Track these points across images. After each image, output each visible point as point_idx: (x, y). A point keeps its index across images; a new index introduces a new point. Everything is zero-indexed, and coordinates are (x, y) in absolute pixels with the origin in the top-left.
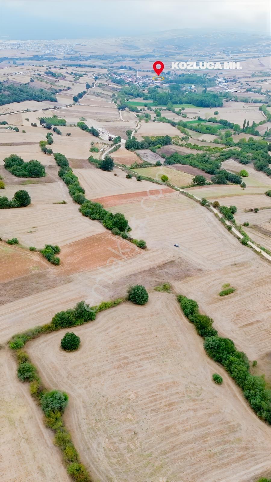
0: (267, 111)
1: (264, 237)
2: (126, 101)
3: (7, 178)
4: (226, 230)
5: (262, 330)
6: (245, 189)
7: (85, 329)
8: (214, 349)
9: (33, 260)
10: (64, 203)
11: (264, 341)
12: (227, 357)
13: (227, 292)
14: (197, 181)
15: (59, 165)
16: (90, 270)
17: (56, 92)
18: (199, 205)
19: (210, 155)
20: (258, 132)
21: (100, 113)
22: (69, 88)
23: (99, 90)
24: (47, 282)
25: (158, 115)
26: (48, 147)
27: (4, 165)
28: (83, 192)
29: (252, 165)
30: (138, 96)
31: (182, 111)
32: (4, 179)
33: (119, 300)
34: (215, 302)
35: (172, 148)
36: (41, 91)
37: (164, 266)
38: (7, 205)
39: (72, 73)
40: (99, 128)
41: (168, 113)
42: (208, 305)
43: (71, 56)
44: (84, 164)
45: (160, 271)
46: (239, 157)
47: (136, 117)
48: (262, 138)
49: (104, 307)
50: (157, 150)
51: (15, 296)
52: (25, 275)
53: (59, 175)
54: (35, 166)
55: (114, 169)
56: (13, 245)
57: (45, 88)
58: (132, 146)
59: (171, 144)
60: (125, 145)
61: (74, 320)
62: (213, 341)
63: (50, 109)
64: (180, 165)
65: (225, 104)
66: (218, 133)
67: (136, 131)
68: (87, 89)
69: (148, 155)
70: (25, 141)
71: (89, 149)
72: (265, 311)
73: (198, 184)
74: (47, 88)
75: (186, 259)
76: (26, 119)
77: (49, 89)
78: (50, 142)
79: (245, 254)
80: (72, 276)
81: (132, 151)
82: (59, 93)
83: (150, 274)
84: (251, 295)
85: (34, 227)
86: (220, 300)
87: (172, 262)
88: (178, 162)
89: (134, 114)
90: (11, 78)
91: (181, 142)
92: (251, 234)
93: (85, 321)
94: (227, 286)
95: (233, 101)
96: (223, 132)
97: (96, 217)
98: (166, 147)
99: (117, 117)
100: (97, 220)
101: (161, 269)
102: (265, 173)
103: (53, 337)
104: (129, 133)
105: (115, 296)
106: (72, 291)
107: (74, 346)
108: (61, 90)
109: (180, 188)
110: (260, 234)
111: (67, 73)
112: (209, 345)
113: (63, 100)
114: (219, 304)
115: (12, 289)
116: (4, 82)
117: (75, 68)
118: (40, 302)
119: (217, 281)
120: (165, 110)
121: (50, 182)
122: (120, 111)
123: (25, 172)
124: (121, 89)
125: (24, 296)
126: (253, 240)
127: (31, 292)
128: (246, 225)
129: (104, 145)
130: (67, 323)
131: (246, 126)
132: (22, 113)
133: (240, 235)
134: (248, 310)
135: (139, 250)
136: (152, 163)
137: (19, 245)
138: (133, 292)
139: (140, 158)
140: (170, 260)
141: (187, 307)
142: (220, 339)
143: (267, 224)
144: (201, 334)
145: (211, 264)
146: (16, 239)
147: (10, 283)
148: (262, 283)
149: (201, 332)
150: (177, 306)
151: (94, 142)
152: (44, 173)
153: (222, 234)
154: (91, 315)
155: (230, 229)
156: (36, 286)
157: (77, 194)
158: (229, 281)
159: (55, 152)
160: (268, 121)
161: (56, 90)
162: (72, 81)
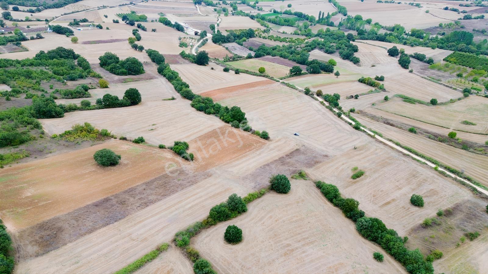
0: (337, 2)
1: (372, 121)
3: (107, 76)
4: (336, 117)
5: (400, 208)
6: (338, 77)
7: (241, 221)
8: (368, 229)
9: (165, 157)
10: (173, 99)
11: (405, 218)
12: (382, 236)
13: (358, 175)
14: (294, 72)
15: (154, 62)
16: (224, 164)
18: (303, 95)
19: (296, 46)
20: (333, 23)
21: (178, 8)
24: (188, 178)
25: (235, 9)
26: (136, 43)
27: (100, 64)
28: (187, 86)
29: (337, 53)
31: (257, 4)
32: (104, 77)
33: (263, 190)
34: (350, 186)
35: (257, 40)
37: (291, 155)
38: (118, 104)
40: (181, 23)
41: (243, 6)
42: (345, 189)
44: (177, 59)
46: (324, 47)
47: (213, 11)
48: (337, 28)
49: (251, 198)
50: (244, 43)
51: (162, 194)
52: (164, 173)
53: (158, 71)
54: (134, 63)
55: (210, 63)
56: (141, 144)
58: (219, 39)
59: (255, 37)
60: (212, 40)
61: (230, 213)
62: (366, 222)
63: (126, 4)
64: (270, 57)
66: (296, 25)
67: (218, 25)
69: (235, 48)
70: (112, 38)
71: (178, 44)
72: (396, 190)
73: (295, 74)
75: (309, 147)
76: (104, 16)
78: (139, 39)
79: (360, 139)
80: (212, 170)
81: (219, 45)
83: (282, 164)
84: (380, 176)
85: (154, 125)
86: (353, 182)
87: (297, 150)
88: (268, 54)
89: (211, 8)
91: (263, 35)
92: (361, 120)
93: (238, 214)
94: (355, 169)
96: (301, 24)
97: (211, 112)
98: (251, 39)
99: (195, 11)
100: (213, 114)
101: (290, 158)
102: (351, 61)
103: (213, 231)
104: (213, 28)
105: (258, 187)
106: (215, 184)
107: (239, 238)
109: (279, 79)
110: (367, 119)
112: (362, 226)
114: (354, 187)
115: (157, 188)
118: (189, 198)
119: (345, 165)
120: (240, 4)
121: (151, 79)
122: (197, 6)
123: (124, 70)
125: (171, 194)
126: (363, 124)
127: (177, 189)
128: (352, 111)
129: (191, 39)
130: (223, 216)
131: (321, 17)
132: (98, 9)
133: (350, 121)
134: (381, 190)
135: (263, 140)
136: (243, 55)
137: (146, 143)
138: (276, 181)
139: (230, 51)
140: (295, 149)
141: (330, 192)
142: (371, 219)
143: (370, 109)
144: (350, 216)
145: (333, 149)
146: (142, 137)
147: (152, 182)
148: (384, 164)
149: (350, 214)
150: (317, 191)
151: (181, 37)
152: (143, 69)
153: (333, 121)
154: (244, 207)
155: (339, 115)
156: (179, 183)
157: (184, 89)
158: (355, 164)
159: (146, 48)
160: (340, 12)
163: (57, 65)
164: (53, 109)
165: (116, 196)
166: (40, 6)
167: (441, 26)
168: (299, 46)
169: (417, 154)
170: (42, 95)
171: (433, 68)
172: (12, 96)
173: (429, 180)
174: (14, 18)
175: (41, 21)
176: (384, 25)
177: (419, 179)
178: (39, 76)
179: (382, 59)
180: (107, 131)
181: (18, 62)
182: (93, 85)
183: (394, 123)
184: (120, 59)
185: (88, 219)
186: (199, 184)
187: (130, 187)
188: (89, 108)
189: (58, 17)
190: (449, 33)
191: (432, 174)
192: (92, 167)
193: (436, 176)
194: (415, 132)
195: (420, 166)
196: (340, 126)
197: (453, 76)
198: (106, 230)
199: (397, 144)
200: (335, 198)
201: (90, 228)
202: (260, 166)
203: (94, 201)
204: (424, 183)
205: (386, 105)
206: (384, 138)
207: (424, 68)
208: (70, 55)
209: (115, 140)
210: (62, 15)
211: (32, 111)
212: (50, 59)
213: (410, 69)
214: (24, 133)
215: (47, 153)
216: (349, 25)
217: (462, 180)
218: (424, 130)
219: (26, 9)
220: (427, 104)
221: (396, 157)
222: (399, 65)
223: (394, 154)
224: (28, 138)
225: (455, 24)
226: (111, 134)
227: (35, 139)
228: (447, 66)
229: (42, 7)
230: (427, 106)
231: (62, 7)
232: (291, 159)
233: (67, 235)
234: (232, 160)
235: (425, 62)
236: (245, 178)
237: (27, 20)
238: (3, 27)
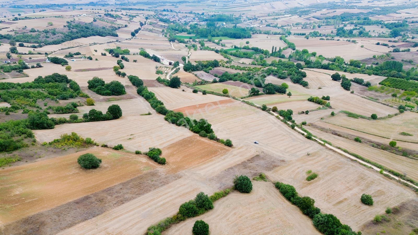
0: (286, 40)
1: (321, 132)
2: (174, 35)
3: (93, 96)
4: (290, 128)
5: (352, 206)
6: (291, 97)
7: (208, 217)
8: (324, 224)
9: (141, 161)
10: (150, 114)
11: (357, 215)
12: (337, 230)
14: (252, 93)
15: (134, 85)
16: (193, 167)
17: (116, 29)
18: (261, 111)
19: (254, 73)
20: (284, 56)
21: (156, 45)
22: (126, 26)
23: (151, 27)
24: (160, 179)
25: (203, 45)
26: (120, 70)
27: (88, 86)
28: (162, 104)
29: (289, 79)
30: (183, 31)
31: (220, 42)
32: (91, 97)
33: (228, 190)
34: (305, 186)
35: (221, 69)
36: (104, 28)
37: (252, 160)
38: (102, 118)
39: (127, 14)
40: (158, 56)
41: (209, 43)
42: (301, 189)
43: (121, 2)
44: (154, 83)
45: (251, 164)
46: (277, 74)
47: (185, 47)
48: (288, 60)
49: (217, 197)
50: (210, 71)
51: (137, 193)
52: (139, 175)
53: (137, 92)
54: (117, 86)
55: (181, 87)
56: (120, 151)
57: (106, 26)
58: (189, 68)
59: (219, 66)
60: (184, 68)
61: (197, 209)
62: (322, 217)
63: (113, 42)
64: (232, 81)
65: (253, 36)
66: (253, 57)
67: (189, 57)
68: (141, 26)
69: (203, 75)
70: (99, 67)
71: (155, 72)
72: (347, 191)
73: (253, 95)
74: (108, 26)
75: (268, 153)
76: (95, 50)
77: (110, 27)
78: (122, 67)
79: (312, 147)
80: (181, 172)
81: (190, 73)
82: (119, 30)
83: (244, 167)
84: (331, 178)
85: (132, 135)
86: (308, 184)
87: (257, 156)
88: (231, 79)
89: (183, 45)
90: (76, 19)
91: (226, 65)
92: (312, 131)
93: (206, 210)
94: (310, 172)
95: (258, 33)
96: (258, 56)
97: (182, 124)
98: (215, 68)
99: (170, 47)
100: (183, 126)
101: (251, 162)
102: (301, 84)
103: (182, 227)
104: (184, 59)
105: (223, 187)
106: (184, 185)
107: (206, 232)
108: (119, 28)
109: (240, 98)
110: (317, 130)
111: (122, 14)
112: (318, 222)
113: (123, 35)
114: (309, 188)
115: (132, 187)
116: (71, 21)
117: (128, 11)
118: (160, 196)
119: (300, 169)
120: (207, 41)
121: (131, 98)
122: (171, 43)
123: (108, 91)
124: (168, 26)
125: (145, 193)
126: (314, 135)
127: (150, 189)
128: (304, 124)
129: (166, 68)
130: (192, 213)
131: (274, 51)
132: (90, 45)
133: (303, 132)
134: (333, 190)
135: (227, 148)
136: (209, 81)
137: (124, 150)
138: (239, 182)
139: (198, 77)
140: (256, 155)
141: (287, 191)
142: (326, 215)
143: (319, 122)
144: (307, 213)
145: (289, 155)
146: (121, 145)
147: (128, 182)
148: (335, 168)
149: (307, 211)
150: (276, 192)
151: (158, 66)
152: (124, 91)
153: (288, 132)
154: (210, 204)
155: (293, 127)
156: (152, 183)
157: (159, 106)
158: (309, 168)
159: (128, 74)
160: (289, 47)
161: (115, 28)
162: (128, 21)
163: (52, 87)
164: (45, 122)
165: (95, 195)
166: (41, 43)
167: (374, 57)
168: (256, 73)
169: (363, 160)
170: (37, 111)
171: (371, 90)
172: (10, 111)
173: (376, 182)
174: (19, 52)
175: (42, 54)
176: (326, 57)
177: (366, 181)
178: (36, 96)
179: (327, 83)
180: (90, 139)
181: (19, 85)
182: (81, 103)
183: (341, 134)
184: (106, 83)
185: (68, 215)
186: (170, 184)
187: (108, 187)
188: (77, 121)
189: (56, 51)
190: (381, 63)
191: (378, 177)
192: (75, 170)
193: (382, 179)
194: (360, 142)
195: (367, 170)
196: (294, 136)
197: (389, 96)
198: (84, 225)
199: (345, 151)
200: (293, 197)
201: (70, 222)
202: (225, 169)
203: (76, 199)
204: (372, 184)
205: (333, 119)
206: (333, 146)
207: (363, 90)
208: (64, 79)
209: (98, 147)
210: (59, 50)
211: (27, 123)
212: (47, 83)
213: (351, 90)
214: (18, 141)
215: (37, 158)
216: (297, 57)
217: (406, 182)
218: (368, 140)
219: (30, 45)
220: (368, 119)
221: (344, 162)
222: (342, 88)
223: (343, 159)
224: (22, 145)
225: (387, 56)
226: (94, 142)
227: (27, 146)
228: (383, 89)
229: (43, 44)
230: (368, 120)
231: (60, 43)
232: (253, 163)
233: (49, 229)
234: (200, 164)
235: (364, 85)
236: (211, 180)
237: (30, 53)
238: (10, 58)
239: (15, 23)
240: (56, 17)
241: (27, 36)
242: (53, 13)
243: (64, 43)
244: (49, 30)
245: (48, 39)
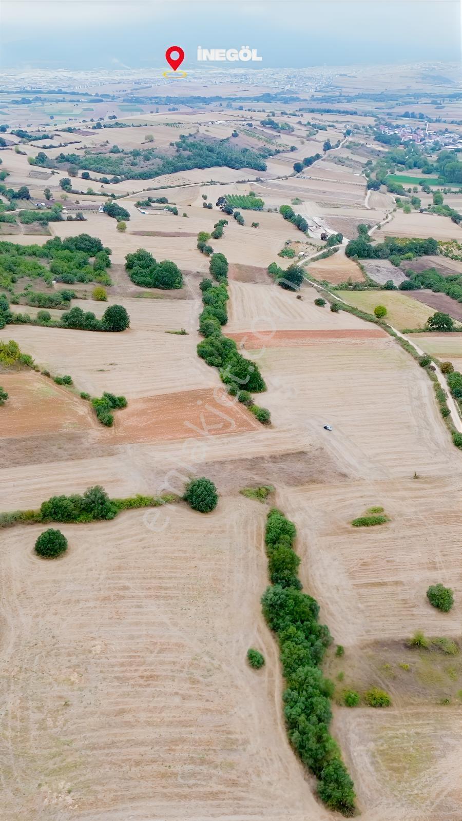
2: (389, 173)
3: (120, 285)
4: (440, 416)
5: (397, 600)
7: (90, 530)
9: (76, 412)
10: (183, 333)
11: (386, 619)
13: (370, 522)
14: (436, 323)
16: (155, 443)
17: (270, 155)
18: (416, 364)
21: (332, 193)
22: (293, 149)
23: (345, 154)
24: (77, 449)
25: (438, 201)
26: (209, 241)
27: (125, 265)
30: (416, 165)
33: (170, 497)
34: (336, 534)
36: (244, 151)
37: (282, 457)
38: (93, 326)
39: (309, 123)
40: (315, 218)
41: (458, 197)
43: (323, 94)
44: (257, 275)
45: (271, 465)
47: (393, 203)
49: (137, 504)
50: (402, 263)
51: (16, 460)
52: (51, 433)
53: (200, 288)
54: (167, 271)
55: (303, 288)
56: (63, 387)
57: (253, 148)
58: (355, 251)
59: (436, 254)
60: (346, 250)
61: (76, 512)
63: (249, 181)
64: (429, 292)
67: (379, 228)
68: (325, 150)
69: (379, 269)
70: (179, 230)
71: (279, 251)
72: (423, 568)
73: (437, 329)
74: (257, 147)
75: (329, 453)
76: (203, 196)
77: (259, 149)
78: (218, 236)
79: (446, 464)
80: (123, 447)
81: (353, 260)
82: (276, 157)
83: (250, 467)
84: (414, 536)
85: (112, 364)
86: (348, 531)
87: (302, 453)
88: (429, 286)
89: (392, 198)
90: (202, 130)
91: (456, 253)
93: (94, 518)
94: (376, 511)
97: (216, 362)
98: (423, 258)
99: (360, 200)
100: (217, 366)
101: (274, 462)
103: (33, 532)
104: (364, 230)
106: (106, 468)
108: (278, 152)
109: (400, 331)
111: (300, 123)
113: (277, 169)
114: (341, 538)
115: (18, 450)
116: (190, 135)
117: (318, 116)
118: (48, 475)
119: (364, 499)
120: (456, 193)
121: (182, 298)
122: (369, 192)
123: (148, 279)
124: (389, 153)
125: (29, 464)
127: (43, 459)
129: (307, 246)
132: (202, 186)
134: (391, 559)
135: (256, 424)
136: (381, 283)
137: (72, 387)
139: (363, 273)
140: (300, 450)
144: (273, 579)
145: (371, 469)
146: (69, 378)
147: (21, 440)
148: (449, 519)
151: (293, 240)
152: (179, 282)
154: (105, 510)
155: (444, 414)
156: (56, 452)
157: (206, 320)
158: (386, 503)
159: (216, 251)
161: (269, 151)
162: (302, 137)
163: (64, 258)
166: (120, 174)
170: (2, 296)
174: (73, 188)
175: (107, 196)
180: (29, 358)
182: (86, 294)
184: (155, 263)
186: (83, 461)
188: (46, 324)
189: (137, 192)
208: (95, 247)
209: (36, 373)
210: (144, 190)
212: (62, 250)
219: (100, 176)
226: (35, 363)
229: (123, 176)
231: (152, 178)
232: (275, 464)
236: (161, 473)
237: (88, 193)
238: (49, 199)
239: (94, 134)
240: (167, 124)
241: (102, 160)
242: (167, 116)
243: (159, 177)
244: (143, 149)
245: (133, 168)
